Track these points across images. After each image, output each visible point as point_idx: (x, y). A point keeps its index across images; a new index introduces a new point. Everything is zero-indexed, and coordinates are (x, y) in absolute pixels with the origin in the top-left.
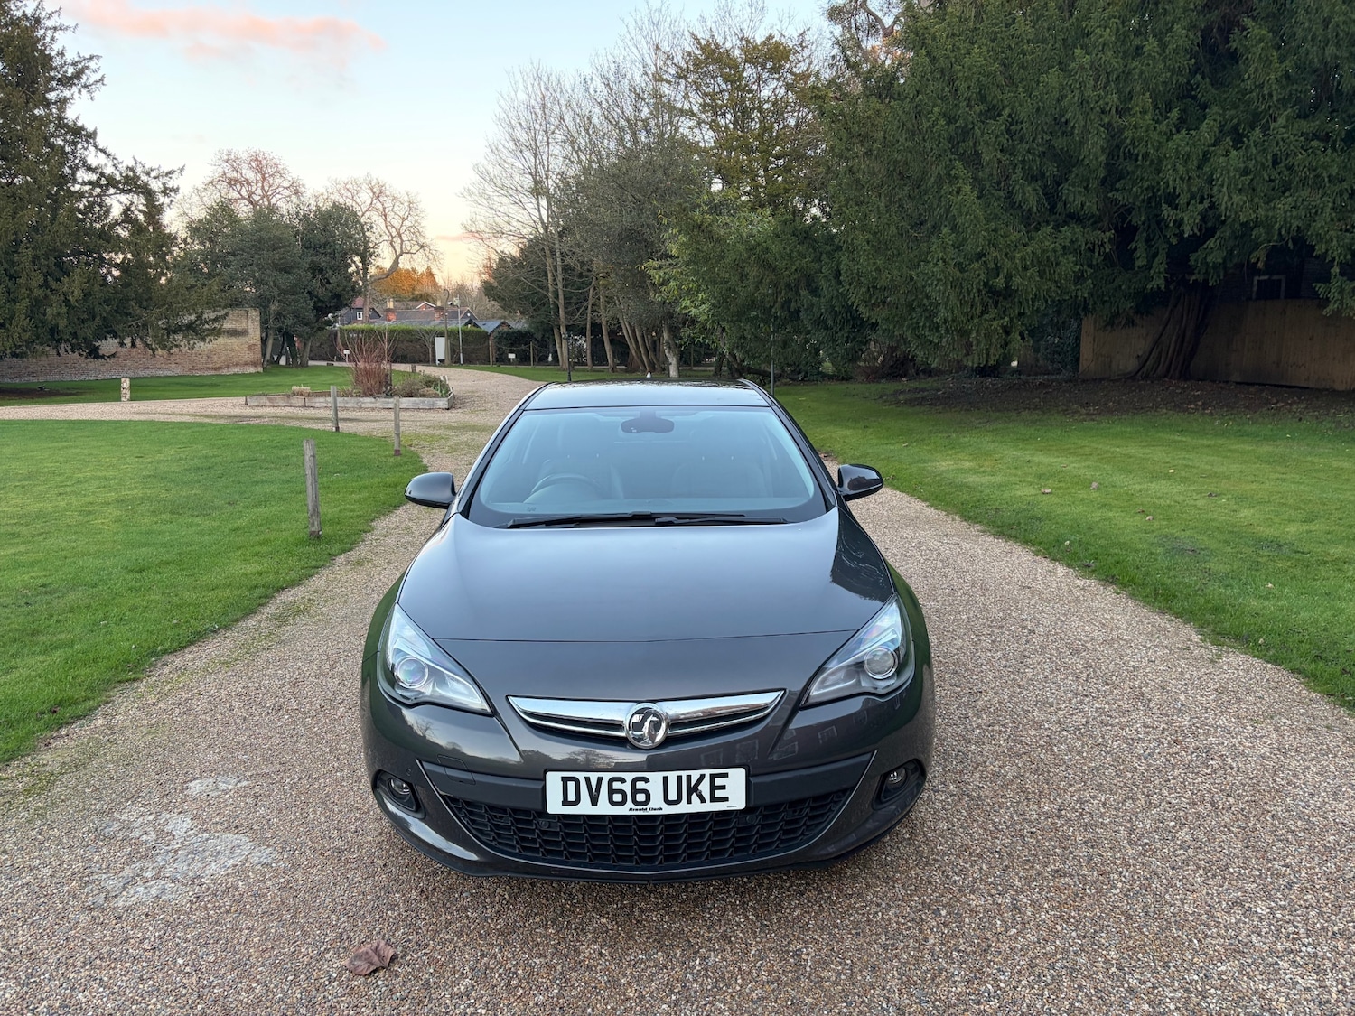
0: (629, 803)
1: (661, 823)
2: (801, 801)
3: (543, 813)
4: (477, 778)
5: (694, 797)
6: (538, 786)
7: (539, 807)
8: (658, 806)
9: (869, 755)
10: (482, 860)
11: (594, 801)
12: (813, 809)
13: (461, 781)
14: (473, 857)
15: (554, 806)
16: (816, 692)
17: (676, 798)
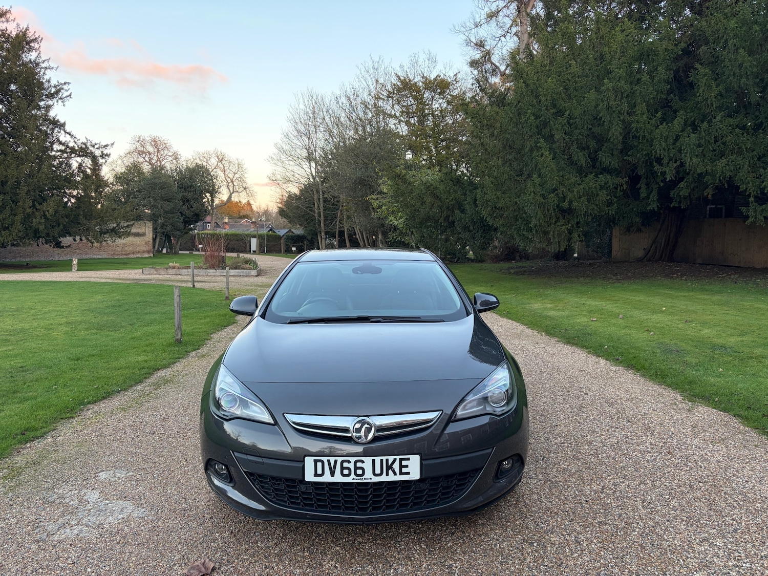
0: (353, 475)
1: (371, 487)
2: (452, 476)
3: (302, 481)
4: (265, 460)
5: (390, 472)
6: (300, 465)
7: (301, 478)
8: (369, 477)
9: (490, 450)
10: (268, 509)
11: (333, 474)
12: (459, 480)
13: (256, 462)
14: (262, 508)
15: (309, 477)
16: (460, 413)
17: (380, 473)
